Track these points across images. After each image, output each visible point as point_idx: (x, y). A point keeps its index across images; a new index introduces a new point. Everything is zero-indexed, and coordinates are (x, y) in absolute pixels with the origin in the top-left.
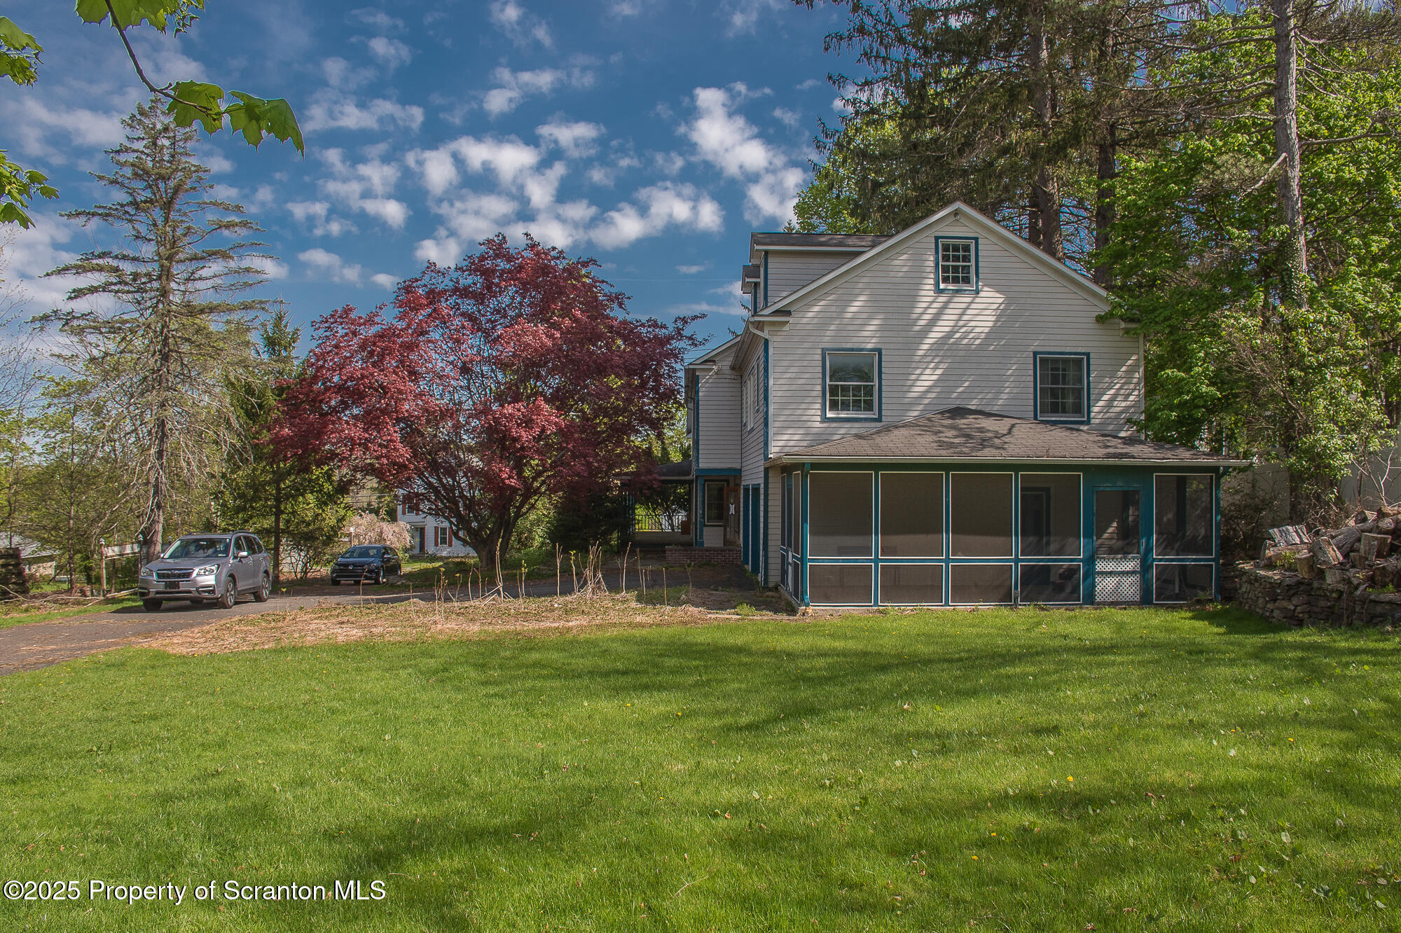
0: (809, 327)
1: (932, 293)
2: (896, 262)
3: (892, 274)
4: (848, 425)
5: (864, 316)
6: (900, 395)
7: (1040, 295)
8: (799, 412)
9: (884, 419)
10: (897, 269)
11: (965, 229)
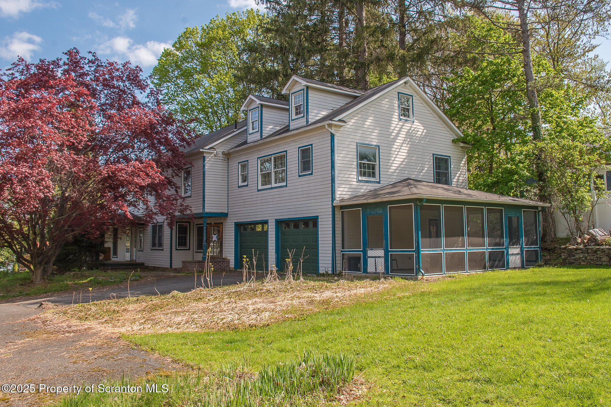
0: (350, 130)
1: (397, 120)
2: (384, 102)
3: (382, 108)
4: (367, 184)
5: (372, 127)
6: (386, 170)
7: (434, 127)
8: (346, 176)
9: (381, 182)
10: (384, 105)
11: (408, 90)
